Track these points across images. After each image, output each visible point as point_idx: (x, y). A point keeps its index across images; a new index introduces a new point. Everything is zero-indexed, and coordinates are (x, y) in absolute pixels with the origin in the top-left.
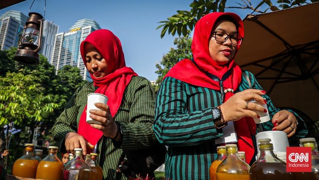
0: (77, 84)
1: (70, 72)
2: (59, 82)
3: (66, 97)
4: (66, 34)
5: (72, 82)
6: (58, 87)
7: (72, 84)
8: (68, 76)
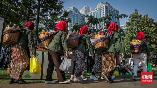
4: (94, 11)
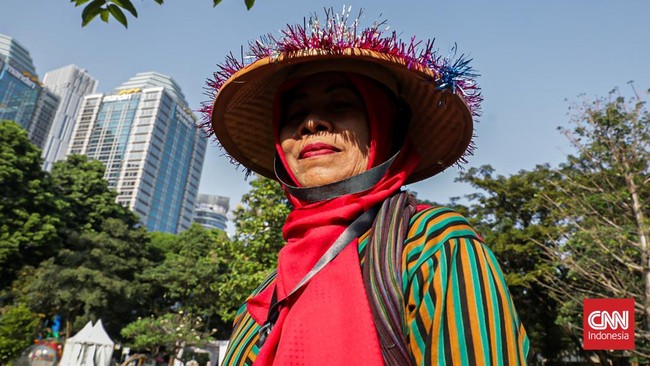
0: (91, 196)
1: (81, 168)
2: (45, 187)
3: (58, 220)
4: (108, 98)
5: (82, 191)
6: (41, 197)
7: (80, 195)
8: (75, 177)
